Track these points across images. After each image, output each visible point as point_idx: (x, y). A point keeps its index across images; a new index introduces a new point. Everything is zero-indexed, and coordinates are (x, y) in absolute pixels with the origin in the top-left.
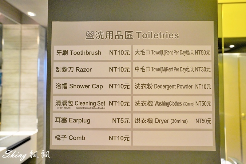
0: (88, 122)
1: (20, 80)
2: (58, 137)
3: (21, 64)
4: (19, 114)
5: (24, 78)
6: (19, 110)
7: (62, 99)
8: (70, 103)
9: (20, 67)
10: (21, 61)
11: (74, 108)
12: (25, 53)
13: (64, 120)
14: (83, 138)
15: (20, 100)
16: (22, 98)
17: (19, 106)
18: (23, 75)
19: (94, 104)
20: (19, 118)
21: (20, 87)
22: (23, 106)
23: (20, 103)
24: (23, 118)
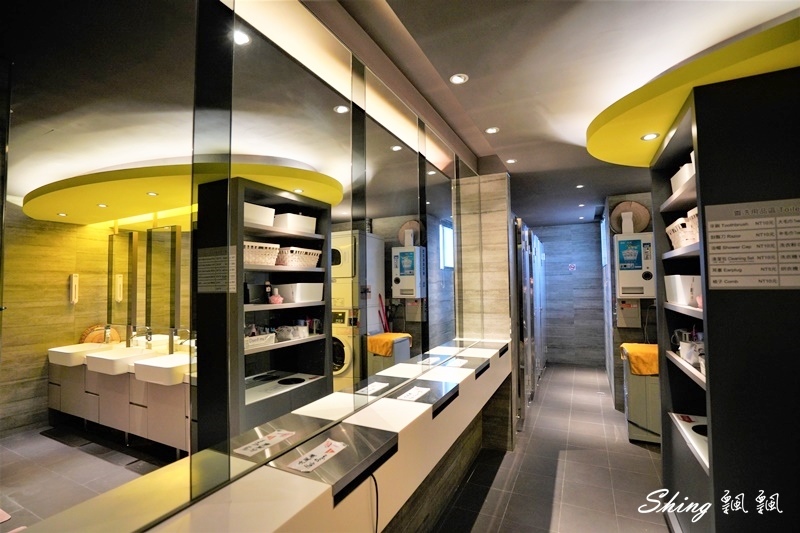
0: (740, 271)
1: (481, 259)
2: (715, 282)
3: (481, 236)
4: (482, 312)
5: (487, 257)
6: (482, 306)
7: (717, 256)
8: (724, 259)
9: (481, 240)
10: (481, 231)
11: (727, 262)
12: (486, 219)
13: (720, 270)
14: (736, 282)
15: (482, 291)
16: (485, 288)
17: (482, 299)
18: (484, 252)
19: (744, 259)
20: (482, 318)
21: (482, 272)
22: (489, 300)
23: (482, 295)
24: (488, 319)
